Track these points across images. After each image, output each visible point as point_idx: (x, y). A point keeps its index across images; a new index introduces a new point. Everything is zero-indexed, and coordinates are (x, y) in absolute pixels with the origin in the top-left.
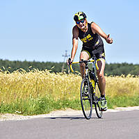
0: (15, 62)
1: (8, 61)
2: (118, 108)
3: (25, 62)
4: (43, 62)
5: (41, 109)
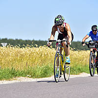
0: (26, 41)
1: (21, 40)
3: (33, 41)
4: (46, 41)
5: (45, 74)
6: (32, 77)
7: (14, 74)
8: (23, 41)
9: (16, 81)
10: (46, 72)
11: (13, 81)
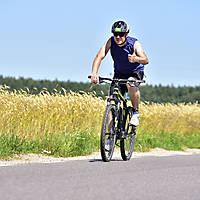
0: (42, 81)
1: (31, 79)
2: (189, 150)
3: (56, 82)
4: (81, 83)
5: (79, 149)
6: (52, 154)
7: (15, 147)
8: (35, 82)
9: (19, 162)
10: (81, 145)
11: (13, 162)
